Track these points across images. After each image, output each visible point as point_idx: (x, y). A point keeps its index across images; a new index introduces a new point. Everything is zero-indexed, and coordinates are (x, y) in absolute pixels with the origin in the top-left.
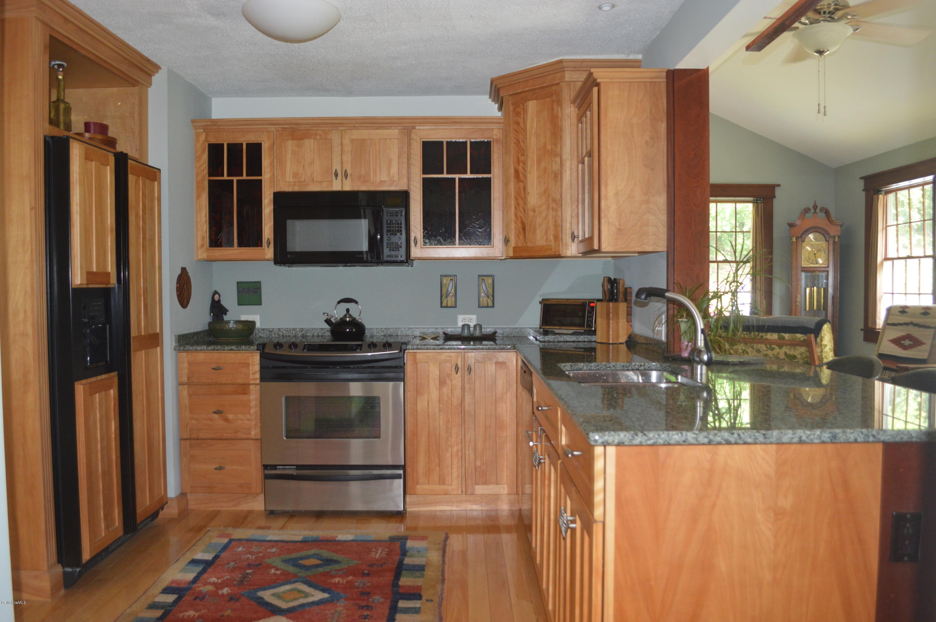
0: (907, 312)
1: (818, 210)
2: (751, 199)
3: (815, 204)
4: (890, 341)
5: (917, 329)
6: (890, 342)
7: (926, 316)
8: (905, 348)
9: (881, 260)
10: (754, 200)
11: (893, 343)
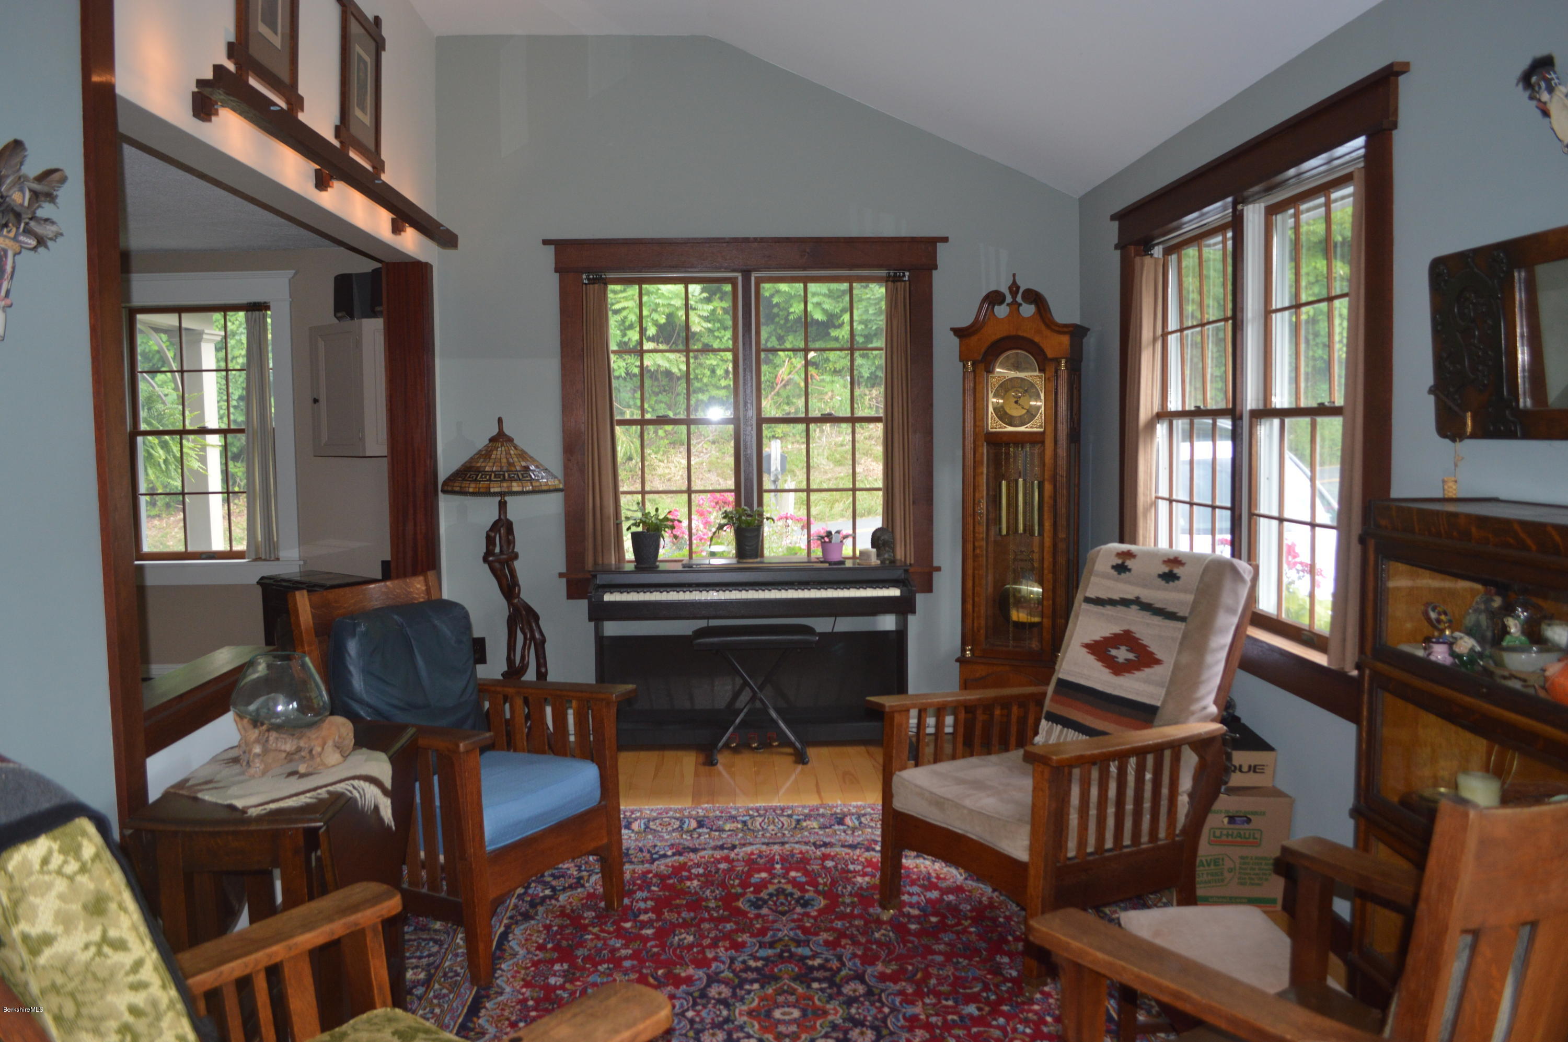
0: (1129, 570)
1: (1019, 299)
2: (883, 273)
3: (1014, 282)
4: (1087, 646)
5: (1147, 617)
6: (1085, 650)
7: (1171, 584)
8: (1118, 669)
9: (1150, 415)
10: (889, 276)
11: (1093, 653)
